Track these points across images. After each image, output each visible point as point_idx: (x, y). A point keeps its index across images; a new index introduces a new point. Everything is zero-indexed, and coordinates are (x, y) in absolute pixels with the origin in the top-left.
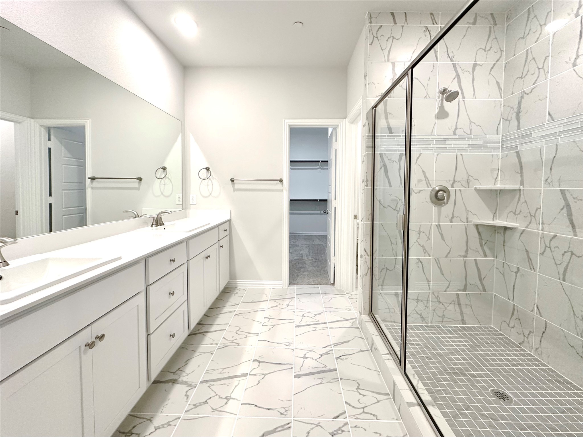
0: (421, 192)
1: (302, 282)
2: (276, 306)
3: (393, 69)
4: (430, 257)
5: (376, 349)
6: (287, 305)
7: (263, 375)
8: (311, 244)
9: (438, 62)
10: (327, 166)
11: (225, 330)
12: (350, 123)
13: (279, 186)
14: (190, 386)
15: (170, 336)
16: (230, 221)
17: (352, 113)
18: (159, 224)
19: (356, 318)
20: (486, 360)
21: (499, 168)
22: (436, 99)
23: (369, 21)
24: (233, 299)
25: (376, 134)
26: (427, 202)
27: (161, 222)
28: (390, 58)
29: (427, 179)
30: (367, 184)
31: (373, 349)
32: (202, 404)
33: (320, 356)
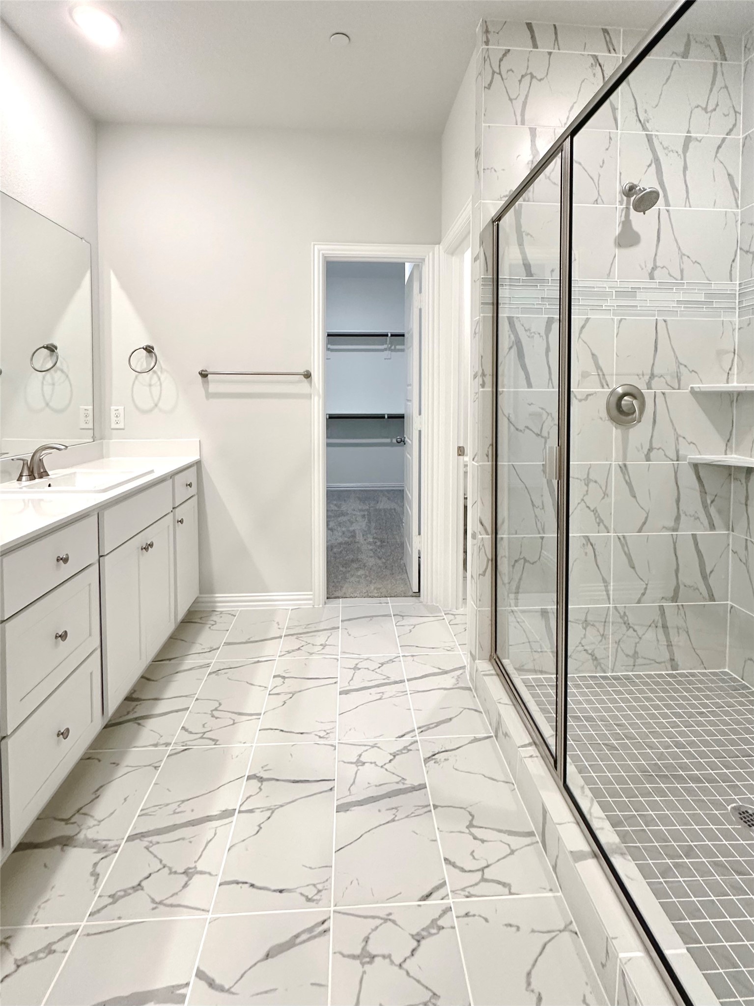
0: (590, 397)
1: (355, 592)
2: (299, 649)
3: (533, 141)
4: (608, 532)
5: (506, 735)
6: (321, 645)
7: (269, 809)
8: (372, 509)
9: (619, 131)
10: (404, 345)
11: (187, 709)
12: (448, 253)
13: (303, 387)
14: (104, 849)
15: (58, 735)
16: (198, 464)
17: (451, 234)
18: (36, 475)
19: (463, 667)
20: (719, 743)
21: (735, 350)
22: (616, 206)
23: (485, 39)
24: (206, 638)
25: (500, 277)
26: (601, 418)
27: (42, 471)
28: (526, 117)
29: (601, 370)
30: (483, 381)
31: (500, 734)
32: (130, 891)
33: (392, 757)
